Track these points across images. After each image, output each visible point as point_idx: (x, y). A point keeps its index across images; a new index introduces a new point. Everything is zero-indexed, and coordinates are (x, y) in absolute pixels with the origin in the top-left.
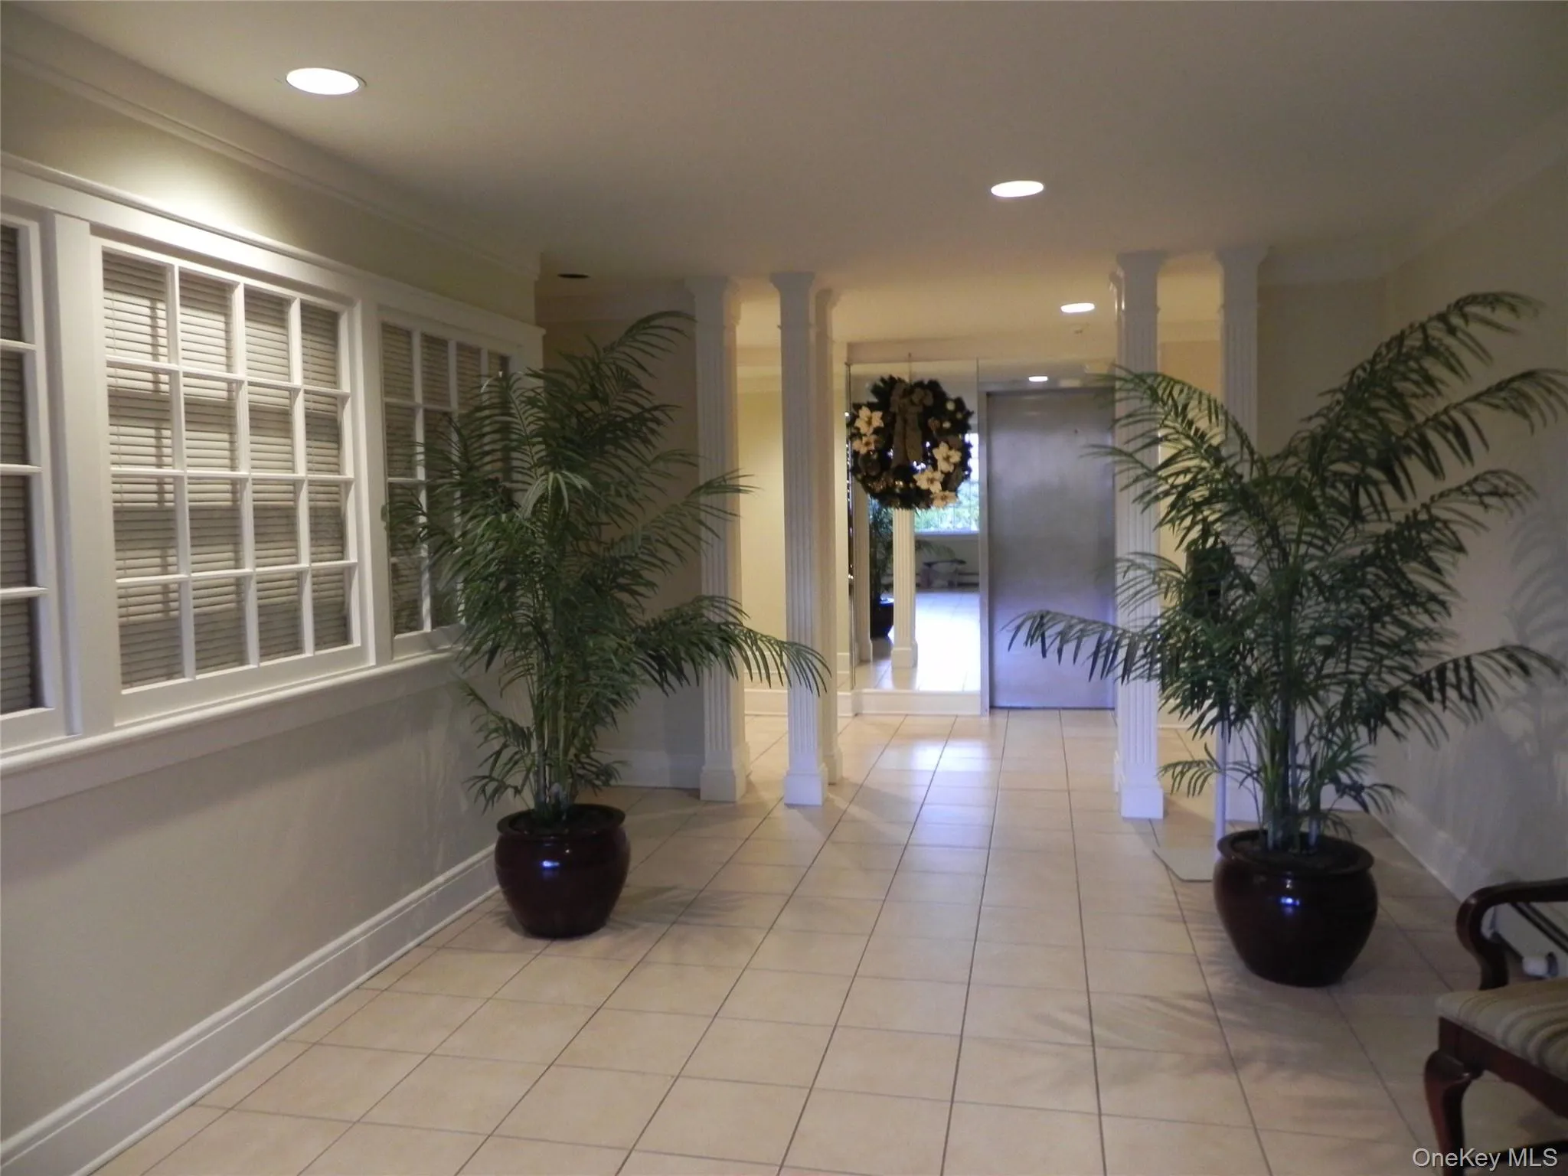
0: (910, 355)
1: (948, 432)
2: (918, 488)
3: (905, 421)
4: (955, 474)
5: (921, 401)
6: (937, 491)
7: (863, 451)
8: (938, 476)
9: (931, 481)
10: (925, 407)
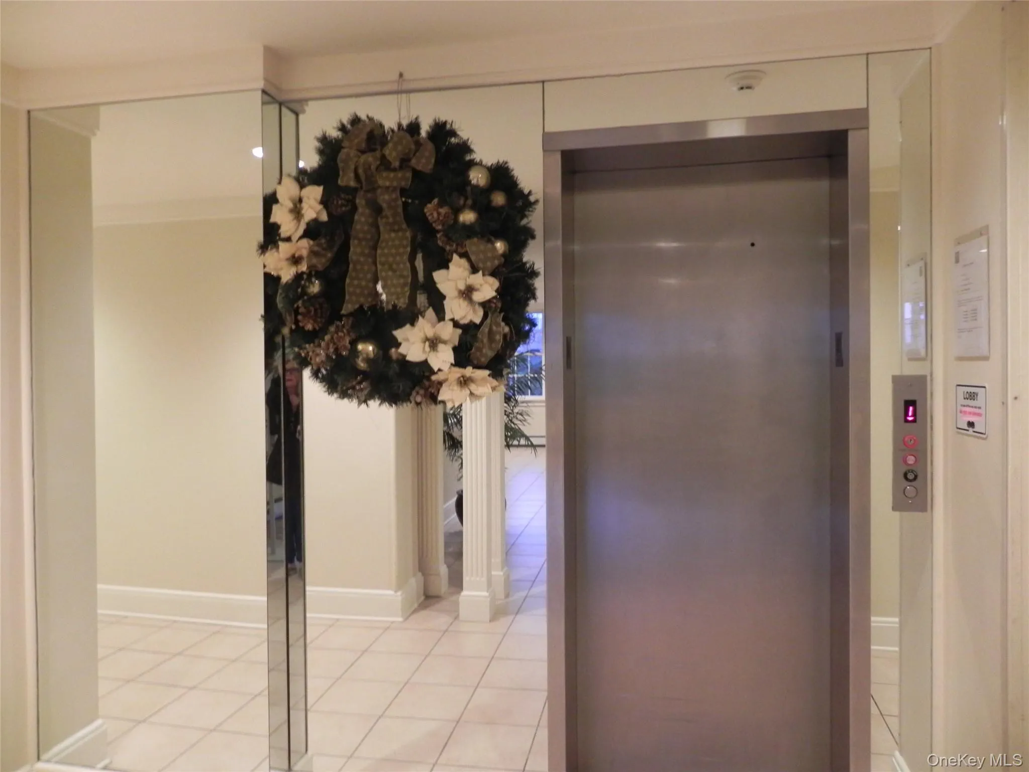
0: (401, 75)
1: (469, 231)
2: (403, 362)
3: (377, 210)
4: (485, 329)
5: (405, 162)
6: (446, 367)
7: (287, 274)
8: (448, 332)
9: (434, 343)
10: (416, 174)
